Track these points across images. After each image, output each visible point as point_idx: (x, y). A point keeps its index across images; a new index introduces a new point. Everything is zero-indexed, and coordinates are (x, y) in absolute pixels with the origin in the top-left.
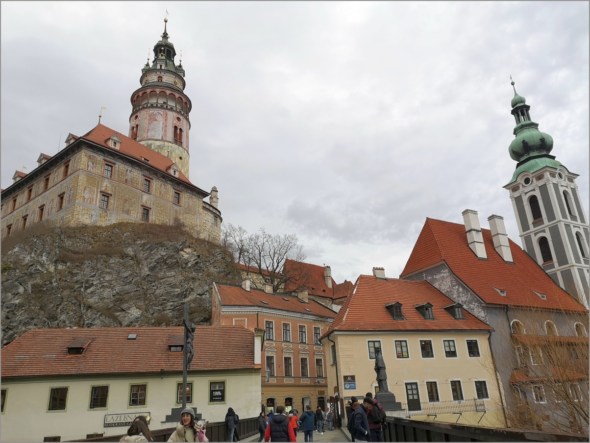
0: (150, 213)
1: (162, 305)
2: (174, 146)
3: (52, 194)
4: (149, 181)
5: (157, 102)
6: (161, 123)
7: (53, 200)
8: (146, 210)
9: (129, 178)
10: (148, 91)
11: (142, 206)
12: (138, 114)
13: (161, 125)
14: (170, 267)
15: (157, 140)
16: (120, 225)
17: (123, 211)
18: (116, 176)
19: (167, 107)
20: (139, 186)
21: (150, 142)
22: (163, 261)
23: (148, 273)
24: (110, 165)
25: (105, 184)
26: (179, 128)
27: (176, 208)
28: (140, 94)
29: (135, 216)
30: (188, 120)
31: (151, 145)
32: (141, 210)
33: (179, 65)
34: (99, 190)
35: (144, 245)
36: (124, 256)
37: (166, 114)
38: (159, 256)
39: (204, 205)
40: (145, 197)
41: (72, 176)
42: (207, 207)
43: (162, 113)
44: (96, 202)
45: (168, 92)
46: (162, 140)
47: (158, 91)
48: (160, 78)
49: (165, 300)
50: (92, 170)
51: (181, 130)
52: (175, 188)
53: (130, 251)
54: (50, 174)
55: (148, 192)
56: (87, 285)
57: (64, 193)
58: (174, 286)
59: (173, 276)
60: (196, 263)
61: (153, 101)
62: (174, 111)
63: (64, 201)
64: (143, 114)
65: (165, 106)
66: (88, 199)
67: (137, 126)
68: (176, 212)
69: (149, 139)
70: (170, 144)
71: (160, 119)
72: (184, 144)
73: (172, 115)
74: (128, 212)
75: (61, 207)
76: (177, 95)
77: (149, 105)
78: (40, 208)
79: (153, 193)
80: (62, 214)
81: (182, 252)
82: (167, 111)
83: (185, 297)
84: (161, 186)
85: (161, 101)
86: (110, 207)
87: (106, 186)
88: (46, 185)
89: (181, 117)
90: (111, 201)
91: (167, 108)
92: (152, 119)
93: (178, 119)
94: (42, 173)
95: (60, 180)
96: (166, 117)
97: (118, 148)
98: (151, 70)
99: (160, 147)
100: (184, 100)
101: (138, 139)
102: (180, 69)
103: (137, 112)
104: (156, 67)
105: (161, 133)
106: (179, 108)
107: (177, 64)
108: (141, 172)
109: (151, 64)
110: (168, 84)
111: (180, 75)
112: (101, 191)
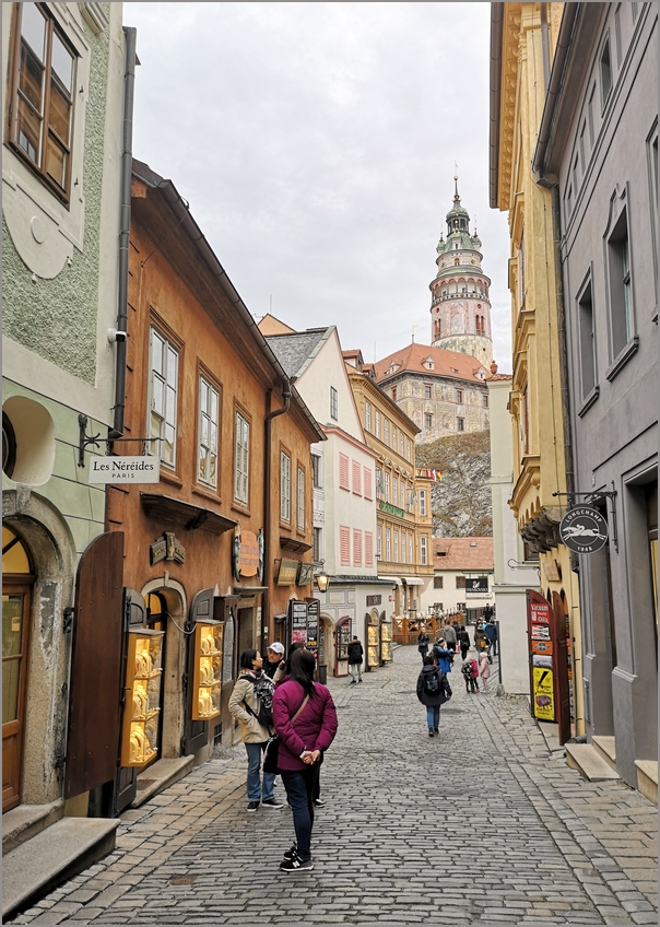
0: (464, 422)
2: (478, 338)
4: (461, 392)
5: (457, 293)
6: (463, 315)
8: (461, 421)
9: (444, 394)
10: (447, 280)
11: (458, 417)
12: (439, 306)
13: (463, 318)
15: (460, 335)
16: (442, 441)
17: (443, 427)
19: (467, 296)
20: (453, 400)
21: (454, 338)
23: (470, 483)
24: (429, 387)
25: (426, 405)
26: (480, 316)
27: (486, 411)
28: (439, 283)
29: (453, 429)
30: (488, 302)
31: (454, 342)
32: (457, 422)
33: (474, 235)
34: (423, 411)
35: (464, 458)
36: (451, 471)
37: (467, 305)
40: (459, 408)
43: (462, 303)
44: (422, 423)
45: (467, 278)
46: (465, 334)
47: (456, 278)
48: (457, 259)
51: (482, 317)
52: (483, 391)
53: (454, 465)
55: (460, 401)
61: (452, 290)
62: (474, 298)
64: (445, 307)
65: (465, 296)
67: (439, 320)
68: (486, 415)
69: (453, 335)
70: (472, 337)
71: (461, 310)
72: (487, 334)
73: (473, 303)
74: (447, 426)
76: (476, 279)
77: (449, 297)
79: (465, 403)
82: (467, 300)
84: (471, 393)
85: (460, 291)
86: (433, 425)
87: (428, 408)
89: (481, 303)
90: (433, 419)
91: (467, 298)
92: (454, 312)
93: (479, 306)
96: (467, 307)
97: (433, 368)
98: (446, 251)
99: (464, 342)
100: (483, 281)
101: (442, 335)
102: (475, 240)
103: (437, 304)
104: (451, 247)
105: (464, 326)
106: (479, 292)
107: (472, 234)
108: (453, 386)
109: (445, 239)
110: (466, 267)
111: (476, 248)
112: (425, 413)
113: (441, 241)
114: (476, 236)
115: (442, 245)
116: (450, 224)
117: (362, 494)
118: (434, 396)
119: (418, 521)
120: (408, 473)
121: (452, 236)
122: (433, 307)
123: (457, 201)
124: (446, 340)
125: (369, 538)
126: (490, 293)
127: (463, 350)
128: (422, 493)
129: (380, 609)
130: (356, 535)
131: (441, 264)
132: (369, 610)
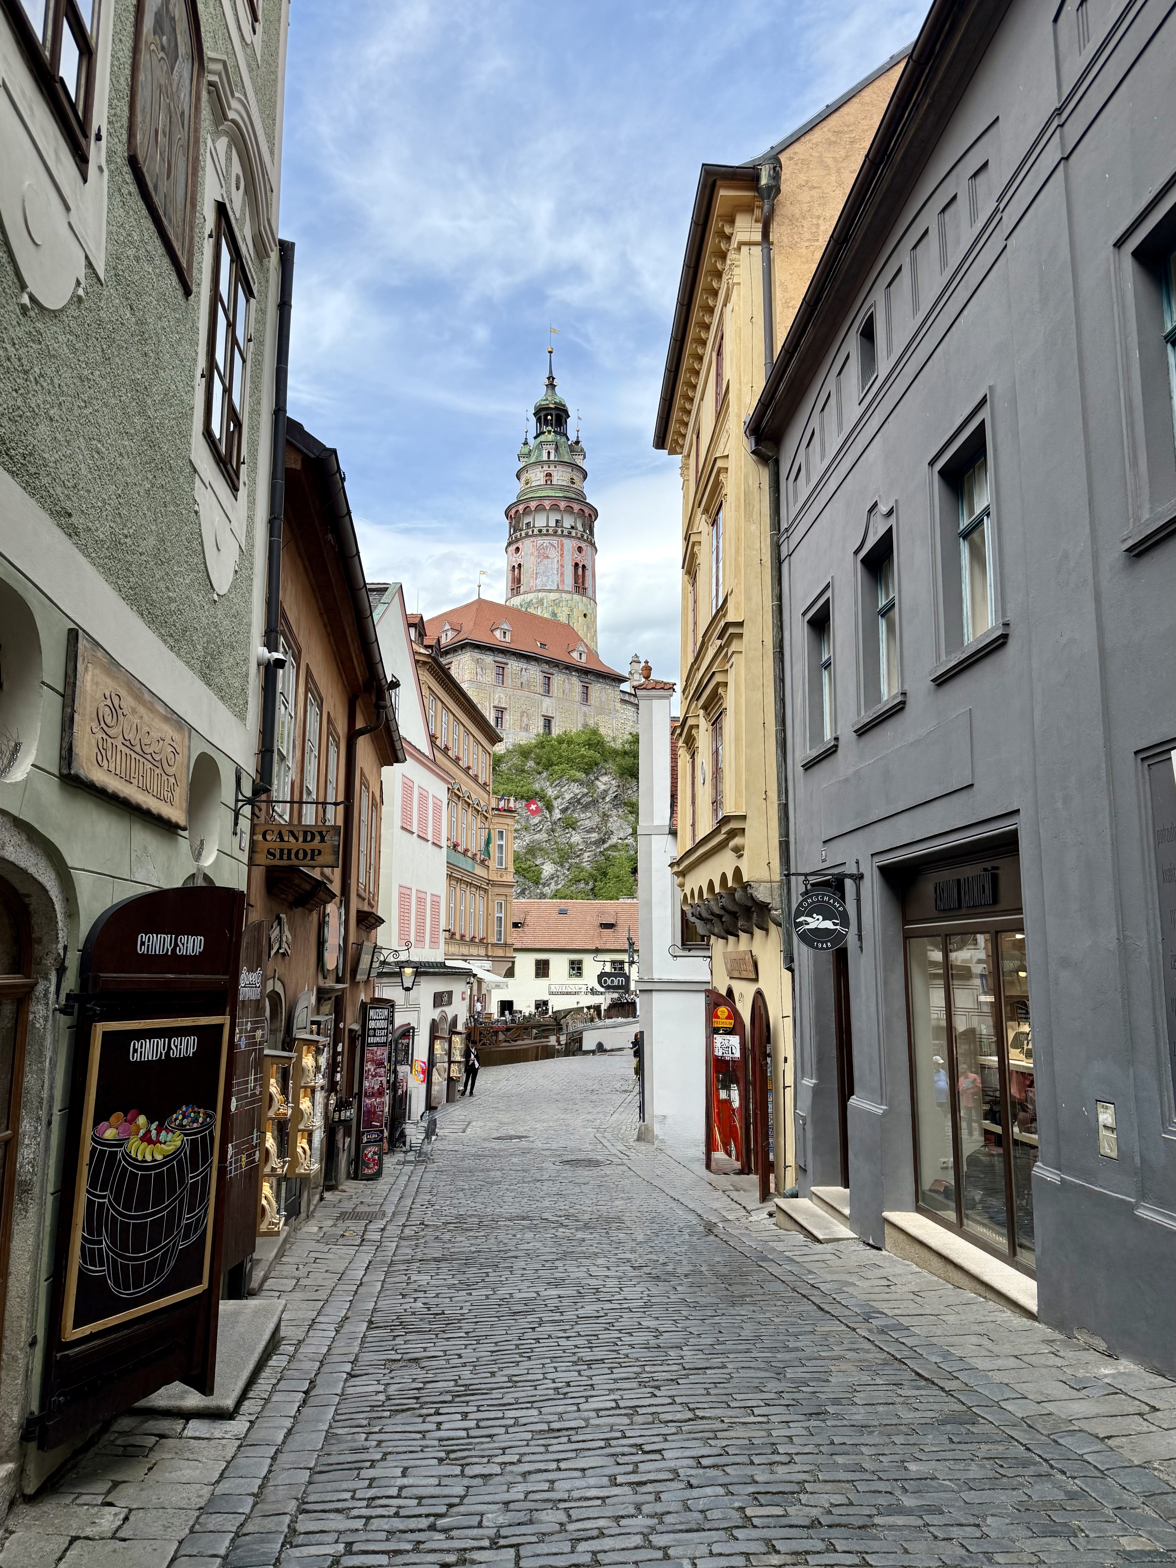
0: (553, 724)
1: (578, 856)
2: (577, 597)
4: (549, 678)
5: (547, 526)
6: (556, 560)
8: (548, 722)
9: (524, 680)
10: (533, 505)
11: (543, 716)
12: (519, 544)
13: (555, 566)
14: (586, 807)
15: (550, 591)
17: (521, 729)
18: (510, 681)
19: (562, 532)
20: (538, 689)
21: (541, 595)
22: (576, 801)
23: (559, 816)
24: (501, 669)
25: (497, 696)
26: (581, 565)
27: (585, 709)
28: (521, 508)
29: (535, 733)
30: (593, 545)
31: (541, 602)
32: (541, 723)
33: (575, 440)
34: (492, 705)
37: (562, 545)
38: (572, 795)
39: (622, 696)
40: (546, 701)
42: (627, 698)
43: (555, 543)
45: (563, 505)
46: (558, 590)
47: (547, 504)
48: (549, 475)
49: (581, 850)
50: (481, 679)
51: (584, 566)
52: (582, 679)
55: (548, 692)
58: (590, 830)
59: (588, 819)
60: (616, 797)
61: (541, 522)
62: (573, 537)
64: (529, 546)
65: (559, 532)
67: (520, 565)
68: (585, 715)
69: (539, 591)
70: (568, 596)
71: (554, 554)
72: (590, 592)
73: (570, 545)
74: (526, 729)
76: (576, 507)
77: (536, 532)
79: (555, 695)
81: (597, 782)
82: (563, 539)
83: (604, 842)
84: (564, 681)
85: (552, 523)
86: (506, 725)
87: (500, 697)
89: (584, 545)
90: (506, 717)
91: (562, 535)
92: (542, 554)
93: (580, 549)
96: (562, 550)
97: (508, 639)
98: (533, 460)
99: (556, 603)
100: (587, 511)
101: (522, 589)
102: (575, 447)
103: (517, 540)
104: (540, 455)
105: (557, 578)
106: (580, 527)
107: (572, 438)
108: (538, 669)
109: (532, 442)
110: (562, 488)
111: (579, 461)
112: (494, 707)
113: (526, 443)
114: (577, 443)
115: (526, 450)
116: (539, 420)
117: (430, 837)
118: (508, 681)
119: (494, 877)
120: (482, 804)
121: (542, 438)
122: (509, 544)
123: (551, 386)
124: (529, 597)
125: (435, 904)
126: (595, 530)
127: (554, 614)
128: (501, 833)
129: (450, 1011)
130: (421, 901)
131: (523, 479)
132: (436, 1014)
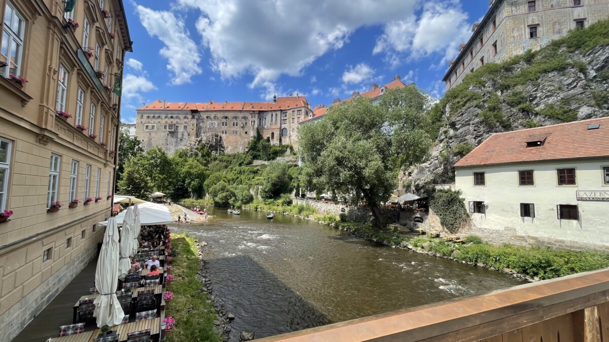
0: (586, 23)
3: (488, 46)
7: (489, 50)
8: (580, 22)
9: (554, 2)
11: (575, 20)
16: (553, 44)
17: (554, 33)
18: (541, 7)
20: (568, 5)
24: (534, 1)
25: (531, 18)
32: (573, 24)
34: (526, 25)
40: (577, 11)
41: (500, 26)
44: (525, 36)
50: (516, 13)
54: (483, 34)
56: (531, 98)
57: (496, 41)
63: (498, 47)
66: (517, 37)
74: (559, 32)
75: (496, 52)
78: (480, 60)
79: (586, 3)
80: (497, 57)
87: (533, 19)
88: (482, 42)
90: (539, 29)
94: (477, 36)
95: (491, 34)
112: (528, 26)
